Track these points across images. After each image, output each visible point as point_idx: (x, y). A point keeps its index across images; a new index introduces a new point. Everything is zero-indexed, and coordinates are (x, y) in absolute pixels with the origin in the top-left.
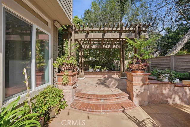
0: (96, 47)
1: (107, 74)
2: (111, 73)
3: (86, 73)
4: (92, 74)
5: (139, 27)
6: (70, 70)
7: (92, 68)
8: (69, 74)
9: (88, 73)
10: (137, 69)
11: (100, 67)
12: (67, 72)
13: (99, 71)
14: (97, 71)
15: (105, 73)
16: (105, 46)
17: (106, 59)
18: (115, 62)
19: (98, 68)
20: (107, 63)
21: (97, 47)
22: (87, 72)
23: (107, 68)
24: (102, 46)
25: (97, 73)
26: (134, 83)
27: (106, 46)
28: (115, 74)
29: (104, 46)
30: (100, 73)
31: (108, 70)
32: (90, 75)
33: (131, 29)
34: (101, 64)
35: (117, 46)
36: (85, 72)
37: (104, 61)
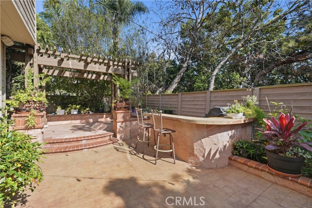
0: (72, 75)
1: (91, 117)
2: (98, 116)
3: (49, 118)
4: (62, 118)
5: (128, 64)
6: (37, 109)
7: (62, 109)
8: (38, 114)
9: (54, 118)
10: (121, 108)
11: (78, 107)
12: (33, 111)
13: (76, 113)
14: (72, 113)
15: (88, 116)
16: (88, 75)
17: (89, 93)
18: (105, 100)
19: (75, 109)
20: (92, 101)
21: (74, 74)
22: (51, 116)
23: (91, 108)
24: (83, 74)
25: (73, 117)
26: (118, 121)
27: (90, 76)
28: (103, 118)
29: (85, 75)
30: (78, 117)
31: (92, 111)
32: (58, 121)
33: (120, 64)
34: (80, 103)
35: (106, 76)
36: (49, 116)
37: (86, 98)
